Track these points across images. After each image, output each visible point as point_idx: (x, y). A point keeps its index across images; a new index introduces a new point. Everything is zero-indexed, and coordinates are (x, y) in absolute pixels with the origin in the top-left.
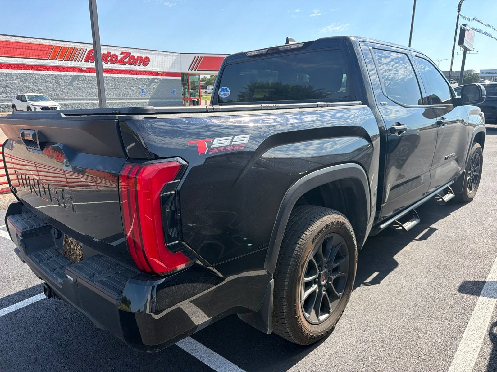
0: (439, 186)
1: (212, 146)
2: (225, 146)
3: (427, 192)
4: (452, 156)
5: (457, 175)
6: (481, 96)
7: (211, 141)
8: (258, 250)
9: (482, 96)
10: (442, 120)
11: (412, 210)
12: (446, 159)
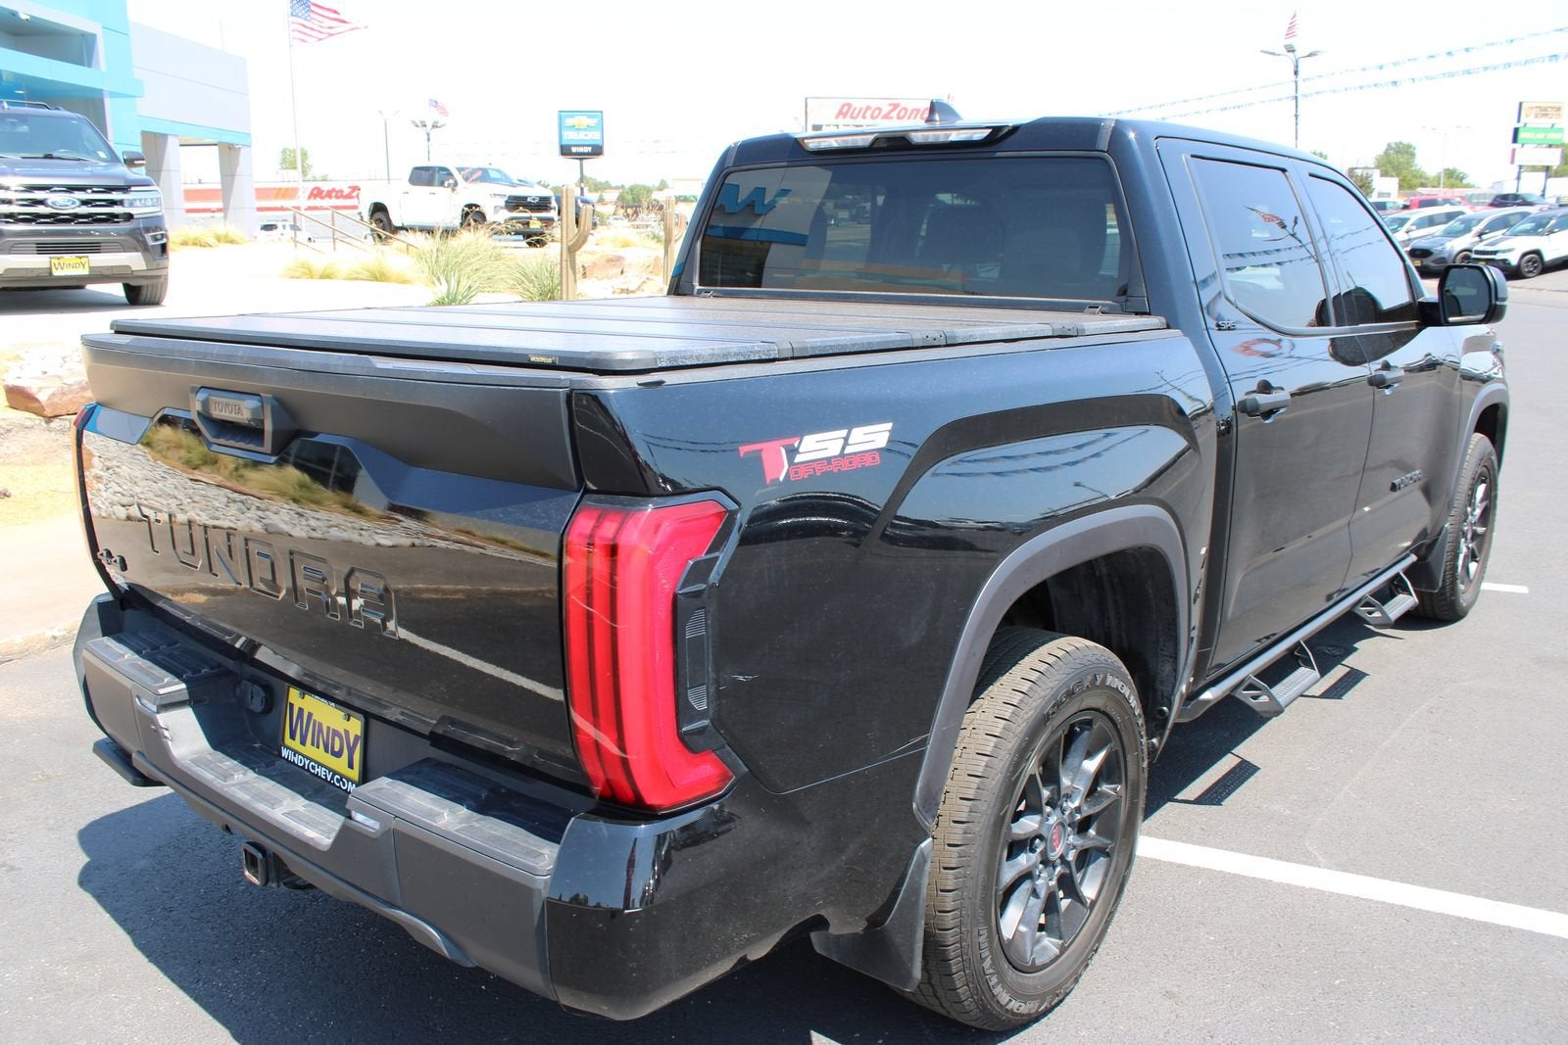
0: (1373, 572)
1: (799, 459)
2: (829, 460)
3: (1340, 591)
4: (1411, 479)
5: (1425, 539)
6: (1493, 302)
7: (796, 445)
8: (895, 755)
9: (1498, 303)
10: (1384, 373)
11: (1298, 644)
12: (1394, 488)
